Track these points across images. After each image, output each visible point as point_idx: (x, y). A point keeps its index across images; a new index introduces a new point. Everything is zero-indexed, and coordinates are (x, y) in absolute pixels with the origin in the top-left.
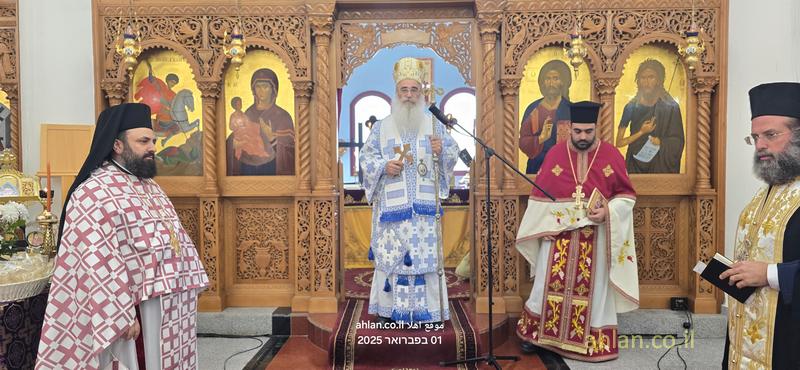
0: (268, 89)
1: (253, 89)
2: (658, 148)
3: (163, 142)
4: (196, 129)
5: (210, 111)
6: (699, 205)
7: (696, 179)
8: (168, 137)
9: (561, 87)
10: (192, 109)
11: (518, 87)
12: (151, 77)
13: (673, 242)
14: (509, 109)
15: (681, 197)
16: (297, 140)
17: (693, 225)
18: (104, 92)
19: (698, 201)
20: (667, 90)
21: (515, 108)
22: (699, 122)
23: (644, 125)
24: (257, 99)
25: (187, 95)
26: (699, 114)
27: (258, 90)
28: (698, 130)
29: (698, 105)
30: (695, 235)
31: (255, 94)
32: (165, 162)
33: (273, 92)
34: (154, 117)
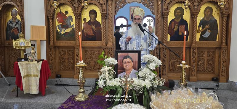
2: (210, 33)
3: (64, 31)
4: (73, 27)
5: (77, 22)
6: (222, 50)
7: (222, 42)
8: (66, 29)
9: (181, 15)
10: (72, 21)
11: (168, 15)
12: (60, 12)
13: (214, 61)
14: (165, 21)
15: (217, 48)
16: (102, 31)
17: (220, 56)
18: (48, 16)
19: (222, 49)
20: (213, 16)
21: (167, 21)
22: (223, 26)
23: (206, 26)
24: (91, 19)
25: (71, 17)
26: (223, 23)
28: (223, 28)
29: (223, 20)
30: (220, 59)
31: (90, 17)
32: (65, 37)
33: (95, 17)
34: (61, 23)
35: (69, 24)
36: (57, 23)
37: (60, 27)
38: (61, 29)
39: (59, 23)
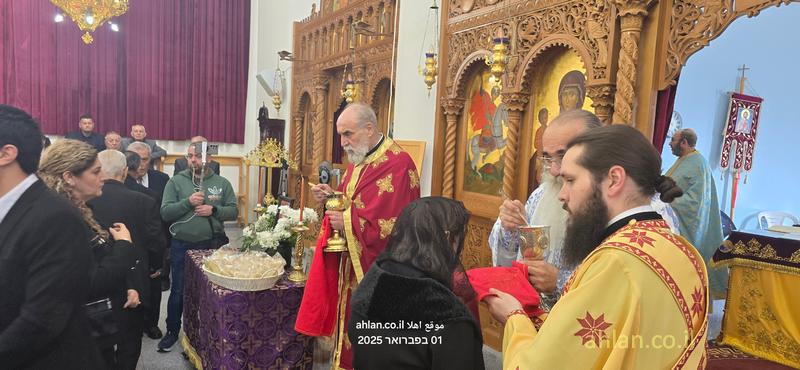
0: (574, 97)
1: (560, 98)
3: (484, 157)
5: (512, 127)
8: (488, 153)
12: (482, 91)
18: (443, 109)
25: (504, 108)
27: (564, 98)
31: (561, 104)
32: (483, 179)
33: (580, 100)
34: (479, 132)
35: (496, 132)
36: (470, 132)
37: (476, 142)
38: (477, 149)
39: (475, 130)
